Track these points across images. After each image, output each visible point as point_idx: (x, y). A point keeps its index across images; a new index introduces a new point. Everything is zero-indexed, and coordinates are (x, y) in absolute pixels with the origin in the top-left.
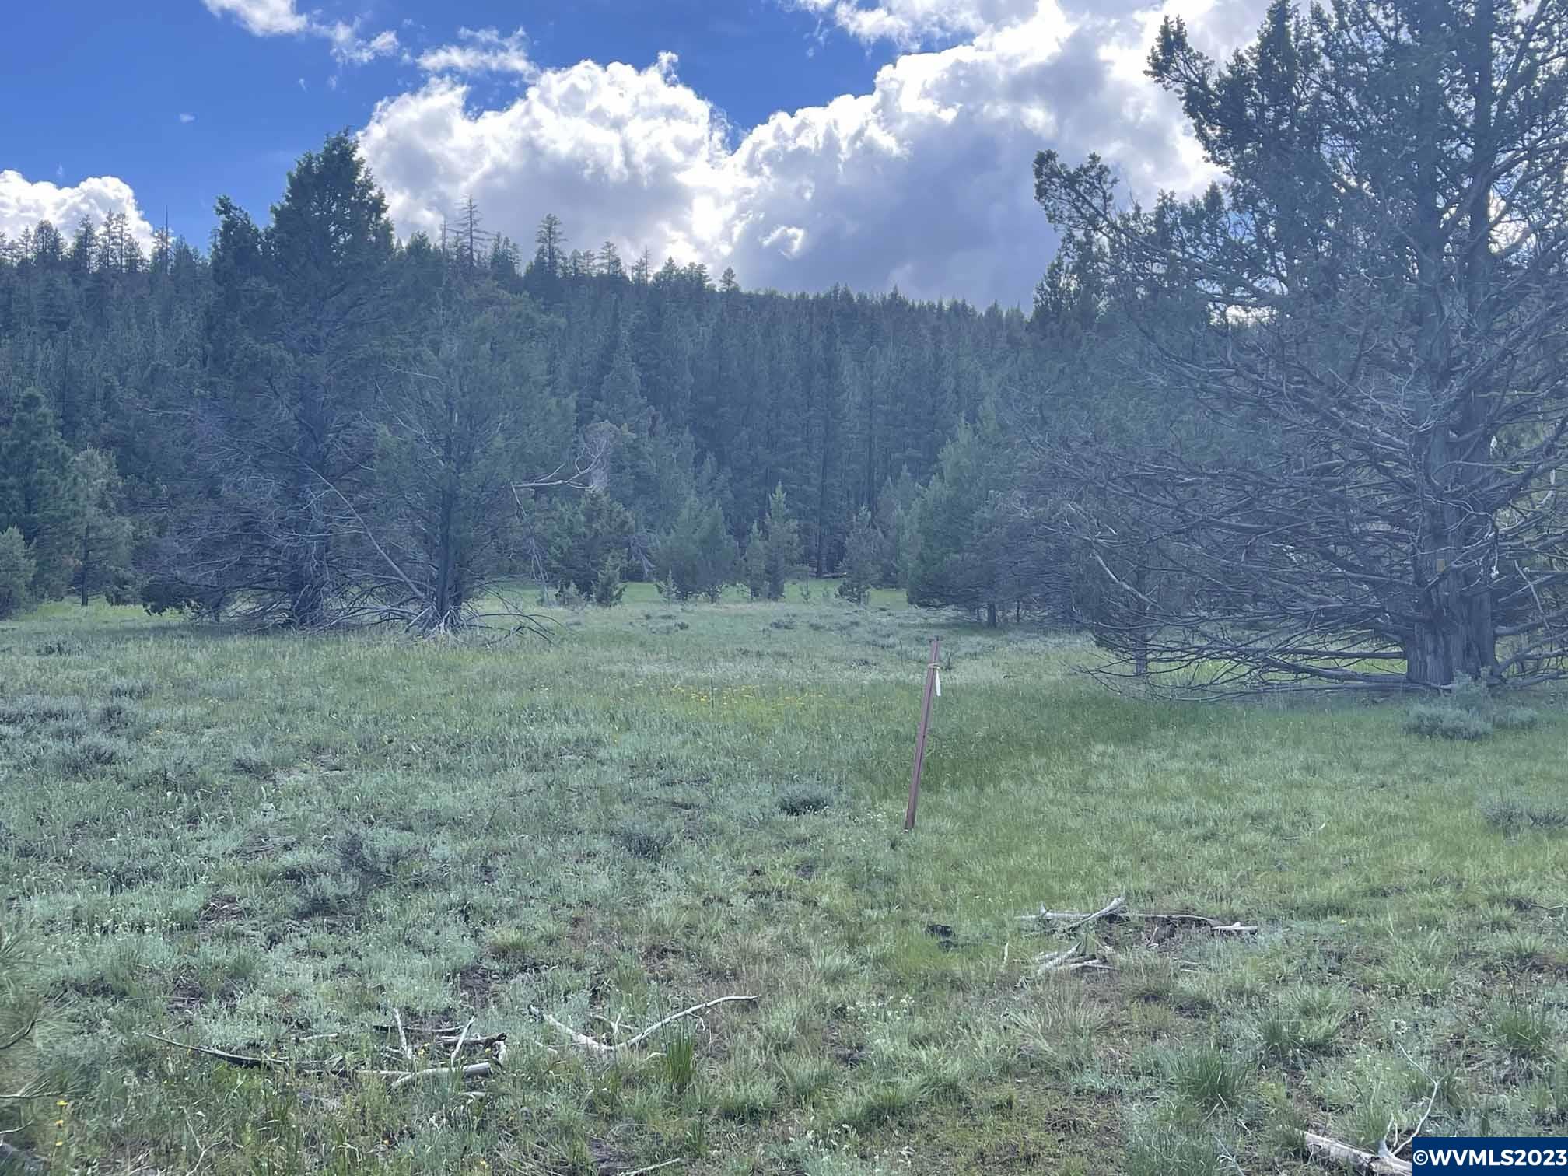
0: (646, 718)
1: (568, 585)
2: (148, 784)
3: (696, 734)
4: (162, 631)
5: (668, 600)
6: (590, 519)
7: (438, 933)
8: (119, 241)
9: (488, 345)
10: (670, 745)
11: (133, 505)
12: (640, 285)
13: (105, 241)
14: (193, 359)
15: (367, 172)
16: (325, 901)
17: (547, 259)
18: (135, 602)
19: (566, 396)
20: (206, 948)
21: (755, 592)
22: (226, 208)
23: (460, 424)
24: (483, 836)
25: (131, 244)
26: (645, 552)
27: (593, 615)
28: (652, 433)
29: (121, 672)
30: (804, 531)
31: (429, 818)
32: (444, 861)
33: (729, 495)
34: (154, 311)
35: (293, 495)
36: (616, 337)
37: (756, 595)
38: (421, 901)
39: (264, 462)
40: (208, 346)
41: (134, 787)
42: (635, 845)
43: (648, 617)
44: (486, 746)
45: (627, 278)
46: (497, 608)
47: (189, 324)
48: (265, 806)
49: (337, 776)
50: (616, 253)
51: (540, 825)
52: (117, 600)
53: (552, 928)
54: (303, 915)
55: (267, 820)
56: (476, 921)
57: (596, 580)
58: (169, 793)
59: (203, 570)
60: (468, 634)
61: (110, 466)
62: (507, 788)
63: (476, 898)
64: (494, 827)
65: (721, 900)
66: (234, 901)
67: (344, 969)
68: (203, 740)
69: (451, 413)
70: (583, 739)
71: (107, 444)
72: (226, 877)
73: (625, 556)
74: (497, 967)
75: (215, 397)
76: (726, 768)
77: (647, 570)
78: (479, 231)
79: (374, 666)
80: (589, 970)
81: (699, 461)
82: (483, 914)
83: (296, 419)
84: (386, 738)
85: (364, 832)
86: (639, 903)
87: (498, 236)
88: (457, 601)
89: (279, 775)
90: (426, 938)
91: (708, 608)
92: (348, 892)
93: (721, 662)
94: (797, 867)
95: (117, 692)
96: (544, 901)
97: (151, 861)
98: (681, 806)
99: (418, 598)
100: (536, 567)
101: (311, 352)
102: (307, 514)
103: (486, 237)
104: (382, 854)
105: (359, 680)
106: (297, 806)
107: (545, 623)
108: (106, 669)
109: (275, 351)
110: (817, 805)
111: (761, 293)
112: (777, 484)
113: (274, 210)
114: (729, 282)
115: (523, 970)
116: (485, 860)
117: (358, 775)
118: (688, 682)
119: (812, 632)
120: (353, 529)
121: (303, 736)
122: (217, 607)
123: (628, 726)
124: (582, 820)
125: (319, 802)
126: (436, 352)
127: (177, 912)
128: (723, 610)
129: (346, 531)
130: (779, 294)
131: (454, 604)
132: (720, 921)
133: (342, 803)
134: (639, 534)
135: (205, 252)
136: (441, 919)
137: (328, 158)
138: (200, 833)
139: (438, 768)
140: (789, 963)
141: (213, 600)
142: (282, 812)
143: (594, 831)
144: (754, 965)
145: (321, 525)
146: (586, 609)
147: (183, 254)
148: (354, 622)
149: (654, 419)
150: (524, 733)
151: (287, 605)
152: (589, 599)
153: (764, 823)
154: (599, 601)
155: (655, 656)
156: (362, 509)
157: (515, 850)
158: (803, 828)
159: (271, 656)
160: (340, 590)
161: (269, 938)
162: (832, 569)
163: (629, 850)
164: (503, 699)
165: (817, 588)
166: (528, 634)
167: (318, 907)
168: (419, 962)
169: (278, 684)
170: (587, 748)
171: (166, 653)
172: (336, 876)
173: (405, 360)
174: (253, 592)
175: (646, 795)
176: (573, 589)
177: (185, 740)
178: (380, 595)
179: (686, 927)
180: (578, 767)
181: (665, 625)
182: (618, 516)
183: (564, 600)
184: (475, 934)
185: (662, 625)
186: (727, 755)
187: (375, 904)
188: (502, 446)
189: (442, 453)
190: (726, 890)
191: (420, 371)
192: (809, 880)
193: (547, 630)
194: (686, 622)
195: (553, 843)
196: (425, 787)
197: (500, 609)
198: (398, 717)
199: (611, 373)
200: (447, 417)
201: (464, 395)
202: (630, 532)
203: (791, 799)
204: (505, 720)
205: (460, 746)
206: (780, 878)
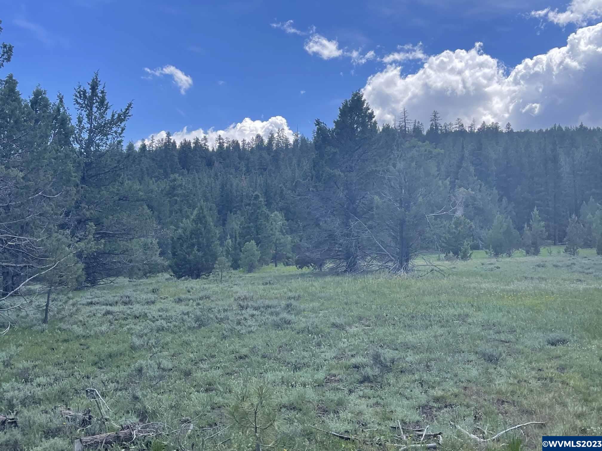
0: (486, 306)
1: (449, 253)
2: (303, 332)
3: (508, 312)
4: (302, 275)
5: (490, 257)
6: (456, 228)
7: (411, 391)
8: (282, 138)
9: (414, 163)
10: (498, 317)
11: (291, 231)
12: (472, 133)
13: (277, 139)
14: (309, 178)
15: (367, 104)
16: (368, 377)
17: (434, 128)
18: (293, 265)
19: (446, 179)
20: (328, 394)
21: (528, 252)
22: (318, 123)
23: (405, 193)
24: (425, 353)
25: (286, 139)
26: (480, 239)
27: (460, 265)
28: (480, 191)
29: (291, 291)
30: (547, 226)
31: (404, 345)
32: (411, 363)
33: (514, 213)
34: (295, 161)
35: (346, 224)
36: (463, 155)
37: (528, 253)
38: (404, 378)
39: (335, 212)
40: (314, 172)
41: (298, 333)
42: (487, 358)
43: (483, 264)
44: (424, 317)
45: (467, 131)
46: (422, 262)
47: (306, 165)
48: (343, 340)
49: (368, 329)
50: (462, 122)
51: (447, 349)
52: (287, 264)
53: (456, 390)
54: (361, 382)
55: (345, 345)
56: (425, 387)
57: (460, 250)
58: (310, 335)
59: (316, 253)
60: (412, 273)
61: (282, 217)
62: (433, 334)
63: (425, 377)
64: (429, 350)
65: (525, 381)
66: (335, 376)
67: (377, 404)
68: (320, 315)
69: (401, 189)
70: (461, 314)
71: (281, 210)
72: (332, 367)
73: (472, 240)
74: (436, 405)
75: (317, 191)
76: (522, 326)
77: (481, 245)
78: (407, 120)
79: (378, 286)
80: (473, 408)
81: (500, 200)
82: (428, 384)
83: (345, 196)
84: (385, 315)
85: (380, 351)
86: (490, 381)
87: (415, 121)
88: (407, 261)
89: (348, 328)
90: (407, 392)
91: (508, 259)
92: (377, 374)
93: (516, 282)
94: (558, 368)
95: (289, 298)
96: (452, 379)
97: (306, 360)
98: (504, 342)
99: (392, 260)
100: (437, 247)
101: (350, 171)
102: (351, 231)
103: (411, 122)
104: (388, 360)
105: (373, 292)
106: (355, 340)
107: (442, 268)
108: (285, 290)
109: (337, 172)
110: (564, 341)
111: (522, 131)
112: (534, 207)
113: (335, 122)
114: (509, 128)
115: (446, 407)
116: (427, 362)
117: (376, 329)
118: (503, 291)
119: (555, 268)
120: (367, 235)
121: (355, 313)
122: (321, 266)
123: (479, 309)
124: (464, 347)
125: (363, 339)
126: (395, 167)
127: (316, 380)
128: (515, 260)
129: (365, 236)
130: (530, 131)
131: (406, 262)
132: (526, 390)
133: (371, 339)
134: (477, 231)
135: (311, 138)
136: (412, 385)
137: (353, 100)
138: (322, 350)
139: (405, 326)
140: (558, 409)
141: (320, 264)
142: (350, 342)
143: (469, 352)
144: (542, 409)
145: (356, 234)
146: (457, 262)
147: (303, 140)
148: (369, 270)
149: (481, 185)
150: (437, 312)
151: (345, 264)
152: (457, 257)
153: (541, 350)
154: (462, 258)
155: (488, 280)
156: (370, 227)
157: (439, 359)
158: (558, 352)
159: (341, 284)
160: (363, 258)
161: (349, 391)
162: (560, 241)
163: (485, 359)
164: (427, 299)
165: (554, 249)
166: (435, 273)
167: (366, 379)
168: (405, 402)
169: (344, 294)
170: (463, 318)
171: (305, 284)
172: (372, 368)
173: (383, 171)
174: (333, 260)
175: (489, 337)
176: (451, 254)
177: (314, 315)
178: (378, 259)
179: (511, 392)
180: (460, 326)
181: (490, 267)
182: (468, 225)
183: (447, 259)
184: (426, 392)
185: (489, 267)
186: (522, 320)
187: (387, 379)
188: (422, 201)
189: (398, 205)
190: (527, 377)
191: (389, 175)
192: (564, 374)
193: (442, 271)
194: (499, 266)
195: (453, 357)
196: (401, 333)
197: (423, 263)
198: (389, 306)
199: (462, 169)
200: (400, 192)
201: (406, 182)
202: (473, 230)
203: (552, 340)
204: (429, 307)
205: (413, 317)
206: (551, 372)
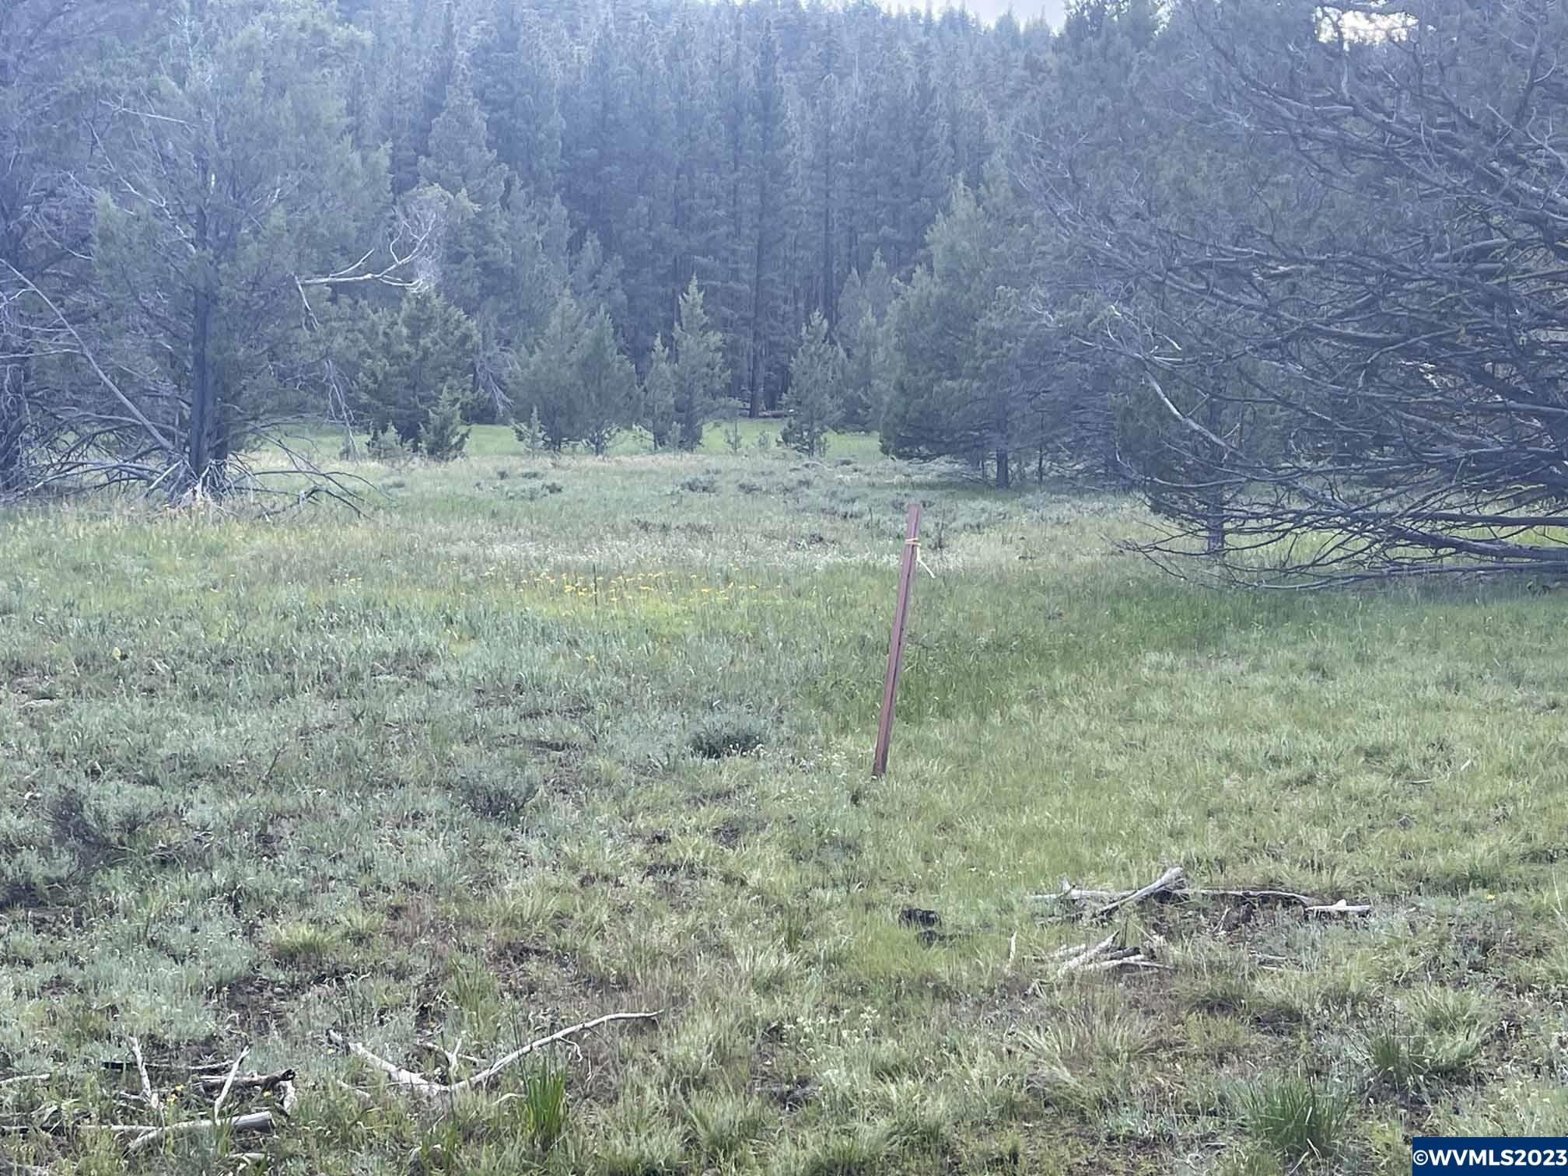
0: (499, 621)
1: (385, 430)
3: (573, 644)
5: (532, 452)
6: (414, 338)
7: (195, 930)
9: (258, 73)
10: (534, 660)
16: (29, 887)
19: (376, 148)
21: (660, 439)
23: (219, 189)
24: (259, 792)
26: (500, 383)
27: (422, 473)
28: (506, 204)
30: (730, 349)
31: (182, 766)
32: (204, 828)
33: (620, 296)
36: (450, 60)
37: (662, 444)
38: (171, 884)
42: (482, 801)
43: (503, 475)
44: (266, 662)
46: (280, 463)
49: (45, 707)
51: (343, 775)
53: (361, 921)
56: (251, 912)
57: (426, 422)
60: (237, 500)
62: (295, 722)
63: (251, 877)
64: (276, 780)
65: (606, 878)
67: (59, 983)
69: (205, 173)
70: (406, 652)
73: (468, 386)
74: (281, 977)
76: (615, 691)
77: (501, 407)
79: (98, 548)
80: (416, 980)
81: (575, 245)
82: (261, 901)
84: (117, 653)
85: (85, 786)
86: (490, 883)
88: (220, 452)
90: (178, 937)
91: (592, 461)
92: (64, 873)
93: (609, 540)
94: (717, 832)
96: (351, 883)
98: (550, 747)
99: (162, 448)
100: (336, 402)
104: (112, 818)
105: (77, 569)
107: (350, 485)
110: (745, 742)
112: (690, 280)
115: (319, 980)
116: (264, 826)
117: (77, 705)
118: (560, 569)
119: (742, 496)
120: (63, 346)
123: (473, 633)
124: (406, 767)
125: (20, 744)
126: (181, 82)
128: (613, 465)
129: (53, 349)
131: (216, 458)
132: (604, 908)
133: (54, 746)
134: (489, 354)
136: (200, 910)
139: (195, 695)
140: (704, 965)
143: (423, 783)
144: (653, 968)
145: (16, 342)
146: (411, 465)
148: (68, 484)
149: (509, 184)
150: (321, 643)
152: (416, 449)
153: (670, 770)
154: (431, 452)
155: (513, 532)
156: (76, 317)
157: (307, 811)
158: (725, 776)
160: (47, 438)
162: (771, 406)
163: (474, 809)
164: (285, 595)
165: (750, 432)
166: (326, 501)
167: (20, 895)
168: (167, 970)
170: (412, 665)
172: (45, 850)
173: (135, 94)
175: (498, 731)
176: (392, 434)
178: (107, 443)
179: (557, 917)
180: (400, 692)
181: (526, 487)
182: (457, 328)
183: (378, 451)
184: (250, 931)
185: (523, 486)
186: (617, 673)
187: (103, 890)
188: (283, 223)
189: (192, 234)
190: (614, 864)
191: (158, 112)
192: (734, 849)
193: (354, 494)
194: (559, 483)
195: (363, 801)
196: (176, 723)
197: (285, 464)
198: (135, 621)
199: (443, 114)
200: (199, 180)
201: (223, 147)
202: (475, 350)
203: (709, 735)
204: (291, 625)
205: (227, 663)
206: (692, 847)
